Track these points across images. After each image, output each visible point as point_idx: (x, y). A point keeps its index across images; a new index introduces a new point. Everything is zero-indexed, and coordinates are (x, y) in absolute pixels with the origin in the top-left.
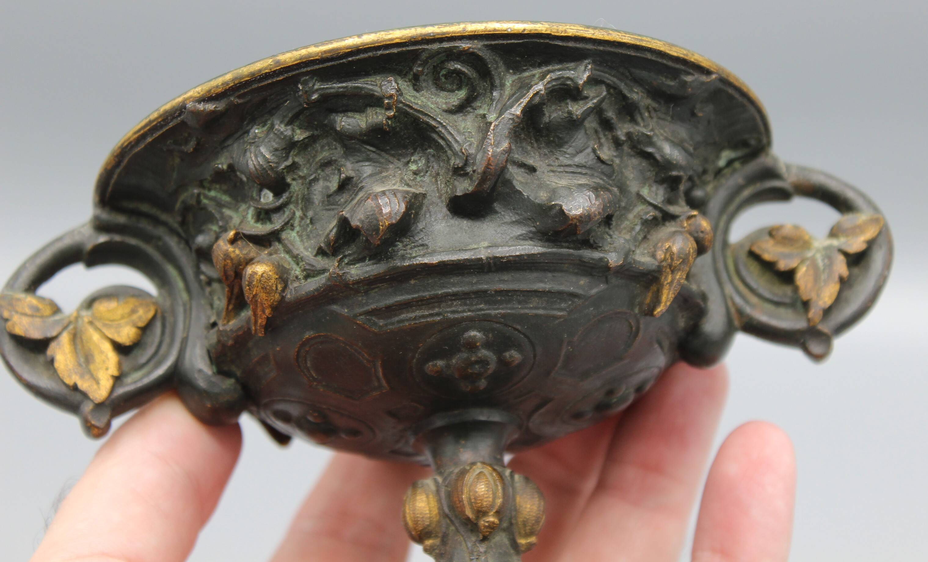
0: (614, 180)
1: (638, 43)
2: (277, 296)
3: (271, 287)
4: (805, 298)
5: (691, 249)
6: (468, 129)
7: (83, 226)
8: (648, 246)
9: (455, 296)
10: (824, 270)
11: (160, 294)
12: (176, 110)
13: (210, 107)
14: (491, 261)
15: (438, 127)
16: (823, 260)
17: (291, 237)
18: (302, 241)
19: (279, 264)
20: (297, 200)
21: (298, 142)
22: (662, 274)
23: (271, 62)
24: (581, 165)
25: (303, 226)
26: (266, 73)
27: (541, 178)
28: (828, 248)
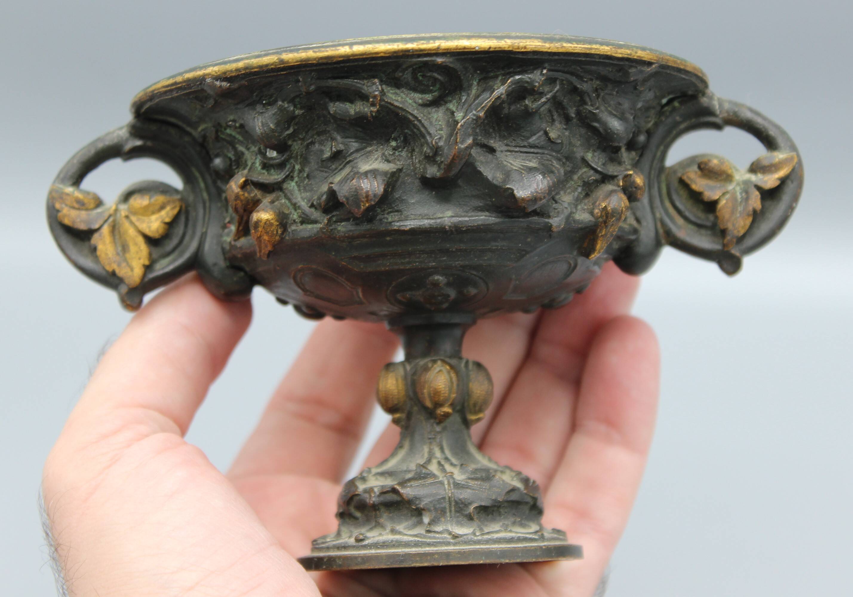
0: (562, 153)
1: (588, 52)
2: (277, 238)
3: (273, 231)
4: (722, 227)
5: (624, 208)
6: (439, 121)
7: (121, 128)
8: (588, 202)
9: (423, 252)
10: (741, 202)
11: (185, 188)
12: (198, 81)
13: (225, 84)
14: (453, 229)
15: (414, 121)
16: (741, 193)
17: (290, 186)
18: (299, 190)
19: (280, 212)
20: (297, 156)
21: (298, 116)
22: (599, 227)
23: (276, 60)
24: (533, 146)
25: (301, 177)
26: (272, 68)
27: (499, 158)
28: (747, 183)
